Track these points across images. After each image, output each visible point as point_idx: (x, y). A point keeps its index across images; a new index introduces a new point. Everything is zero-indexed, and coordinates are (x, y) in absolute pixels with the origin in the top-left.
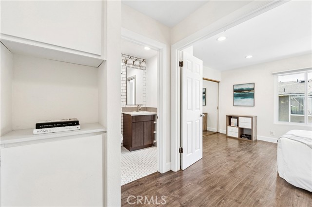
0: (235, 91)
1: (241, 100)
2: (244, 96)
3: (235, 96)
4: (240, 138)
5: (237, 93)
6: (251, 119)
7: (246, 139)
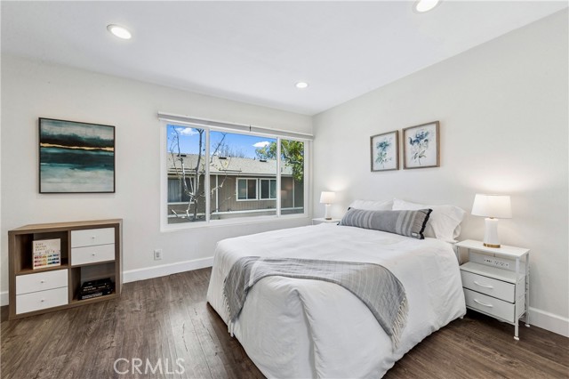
0: (44, 139)
1: (70, 171)
2: (83, 162)
3: (44, 158)
4: (77, 302)
5: (53, 150)
6: (112, 230)
7: (98, 297)
